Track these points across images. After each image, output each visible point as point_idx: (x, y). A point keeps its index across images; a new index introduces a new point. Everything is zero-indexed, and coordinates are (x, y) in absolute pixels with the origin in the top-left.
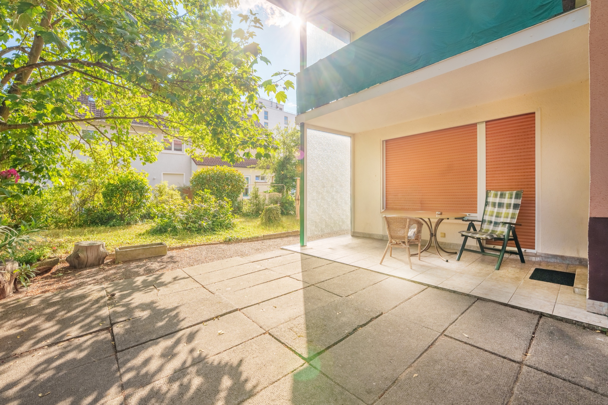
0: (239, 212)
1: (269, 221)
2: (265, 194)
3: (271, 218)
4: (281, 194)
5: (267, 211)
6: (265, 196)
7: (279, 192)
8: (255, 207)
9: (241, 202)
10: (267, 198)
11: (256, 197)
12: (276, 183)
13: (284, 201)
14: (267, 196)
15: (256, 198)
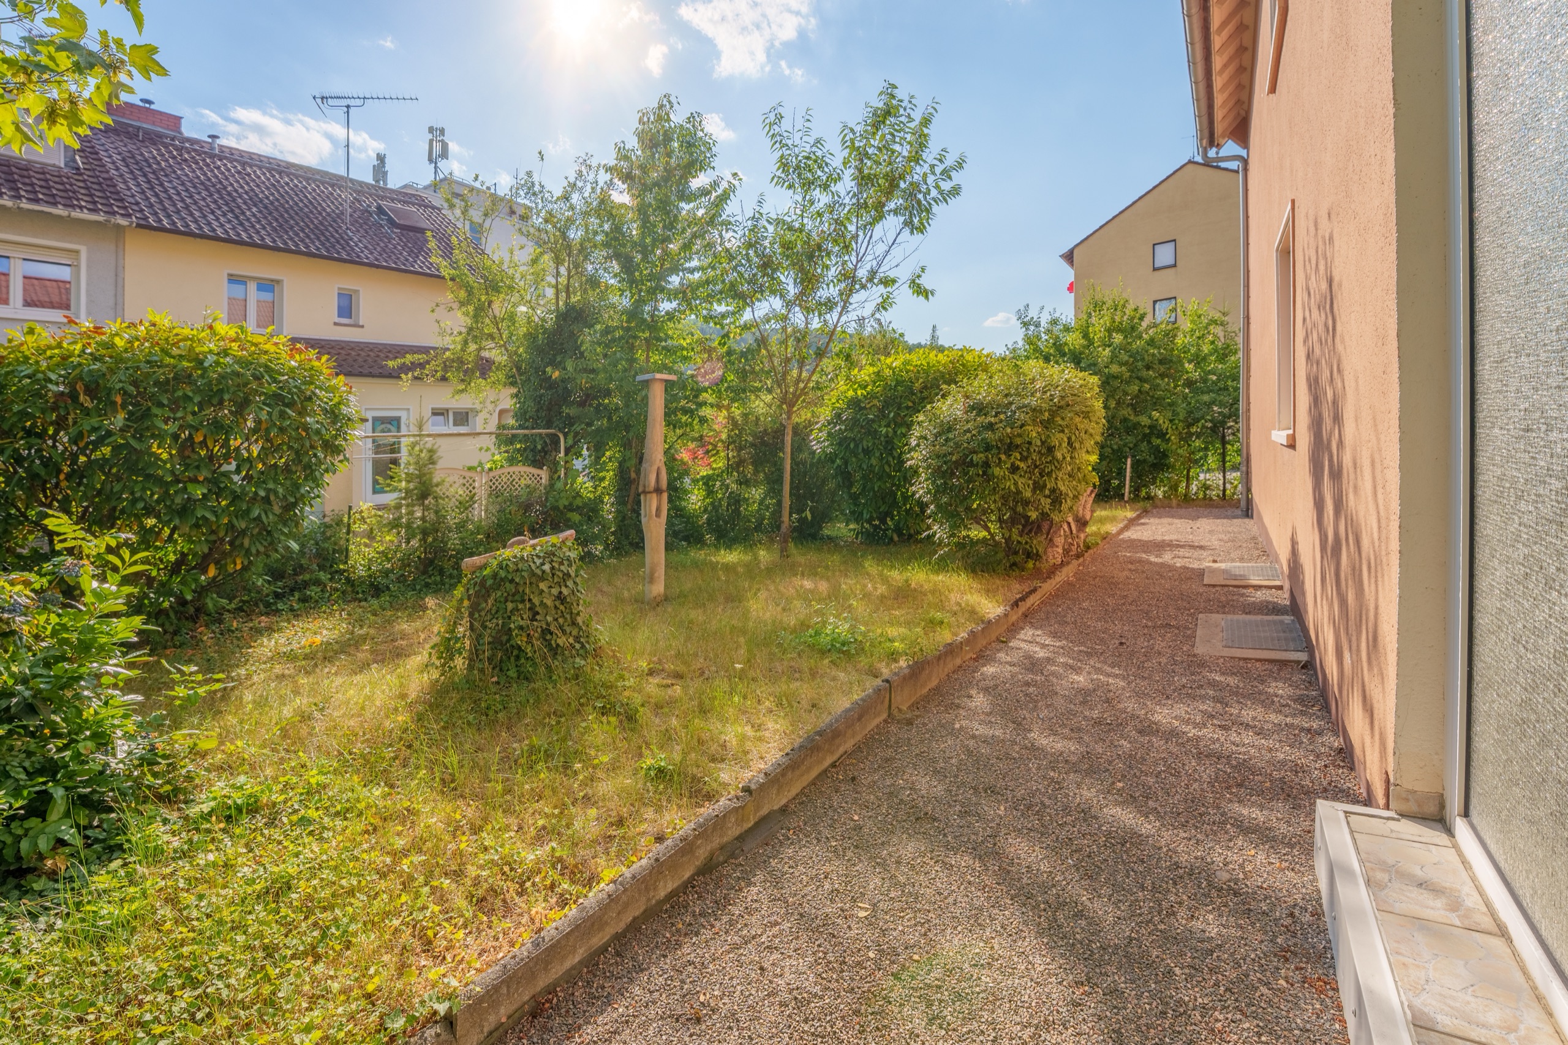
0: (323, 576)
1: (500, 668)
2: (468, 474)
3: (520, 641)
4: (544, 474)
5: (483, 589)
6: (469, 485)
7: (538, 464)
8: (415, 543)
9: (339, 523)
10: (482, 493)
11: (423, 491)
12: (521, 427)
13: (563, 502)
14: (481, 484)
15: (423, 496)
